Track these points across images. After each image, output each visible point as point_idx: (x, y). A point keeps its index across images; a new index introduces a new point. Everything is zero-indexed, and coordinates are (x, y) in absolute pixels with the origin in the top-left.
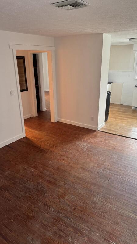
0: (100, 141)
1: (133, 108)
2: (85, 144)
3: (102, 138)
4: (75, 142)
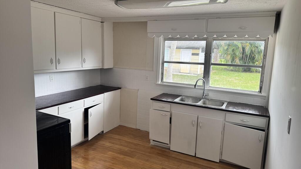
1: (152, 143)
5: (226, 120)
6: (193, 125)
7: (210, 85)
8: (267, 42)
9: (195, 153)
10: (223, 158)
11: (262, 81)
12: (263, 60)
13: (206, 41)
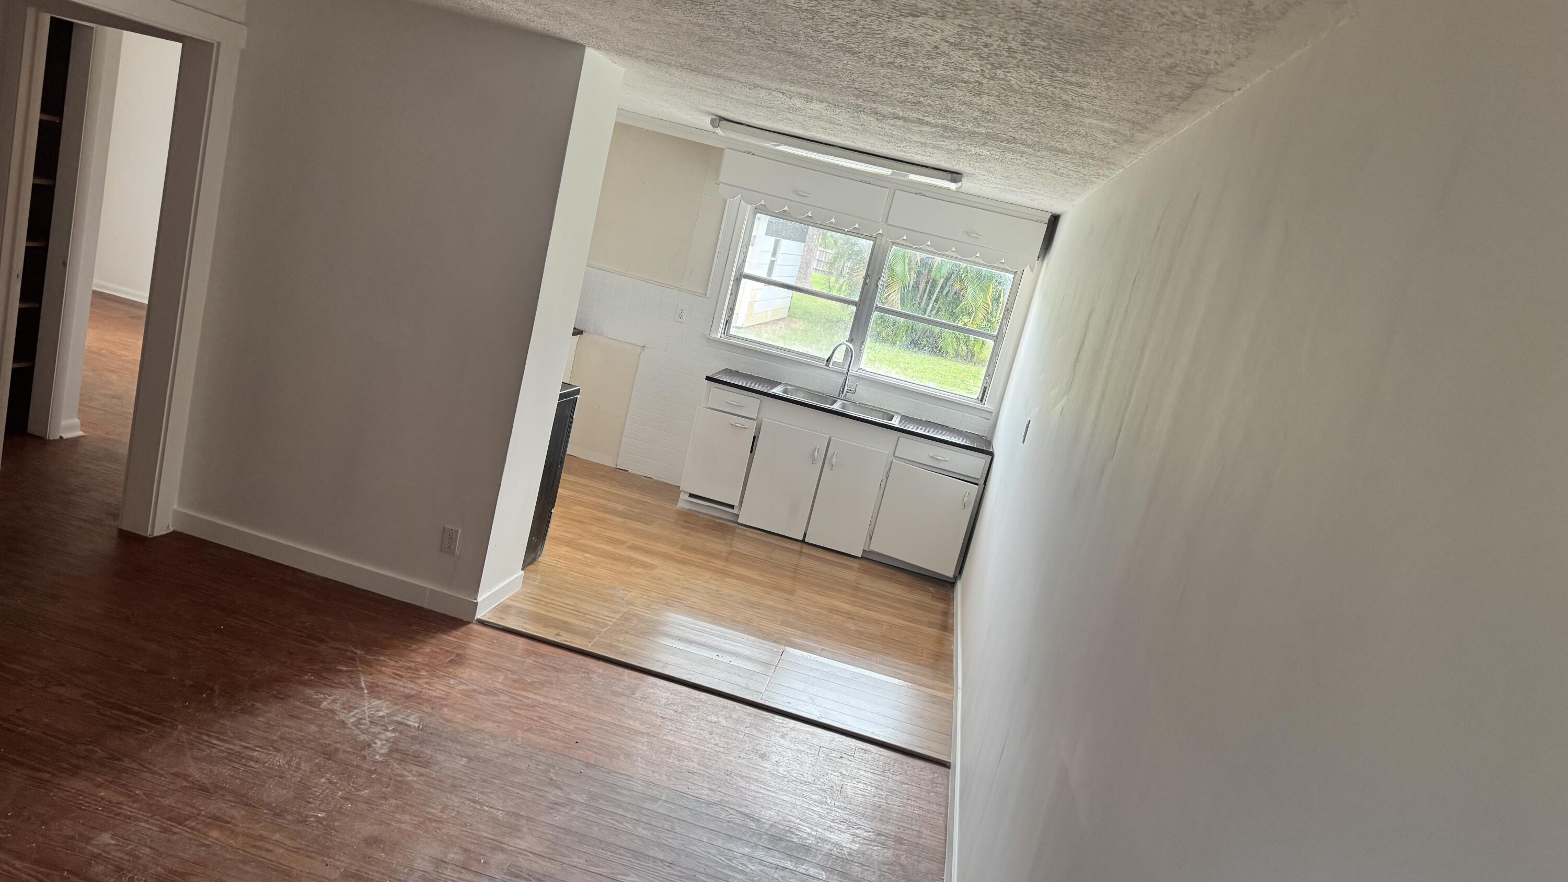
0: (489, 692)
1: (684, 503)
2: (380, 707)
3: (497, 669)
4: (309, 692)
5: (896, 455)
6: (814, 461)
7: (862, 366)
8: (1018, 276)
9: (805, 534)
10: (874, 547)
11: (990, 373)
12: (1002, 322)
13: (872, 242)
